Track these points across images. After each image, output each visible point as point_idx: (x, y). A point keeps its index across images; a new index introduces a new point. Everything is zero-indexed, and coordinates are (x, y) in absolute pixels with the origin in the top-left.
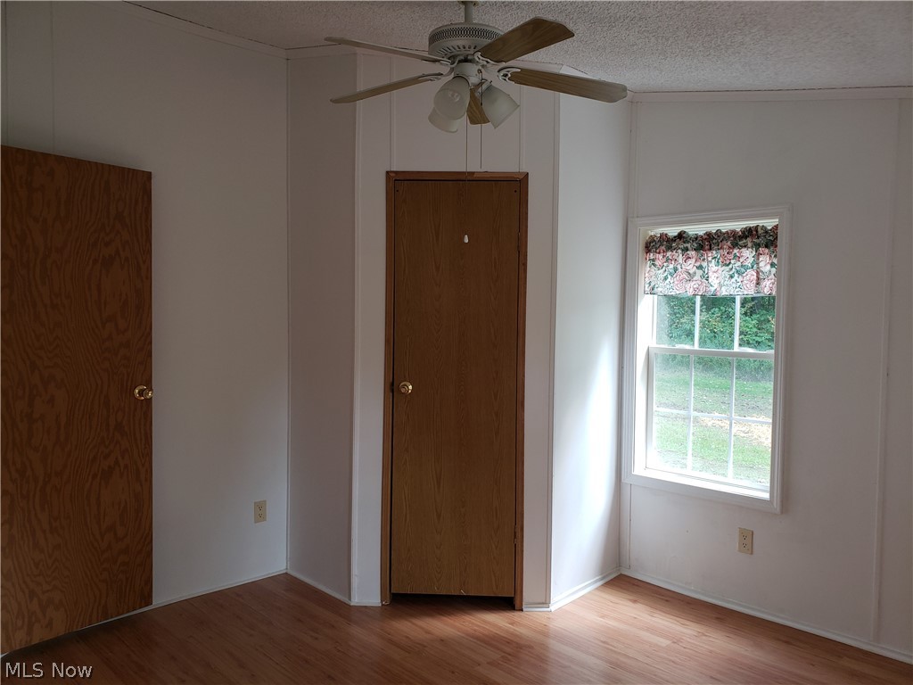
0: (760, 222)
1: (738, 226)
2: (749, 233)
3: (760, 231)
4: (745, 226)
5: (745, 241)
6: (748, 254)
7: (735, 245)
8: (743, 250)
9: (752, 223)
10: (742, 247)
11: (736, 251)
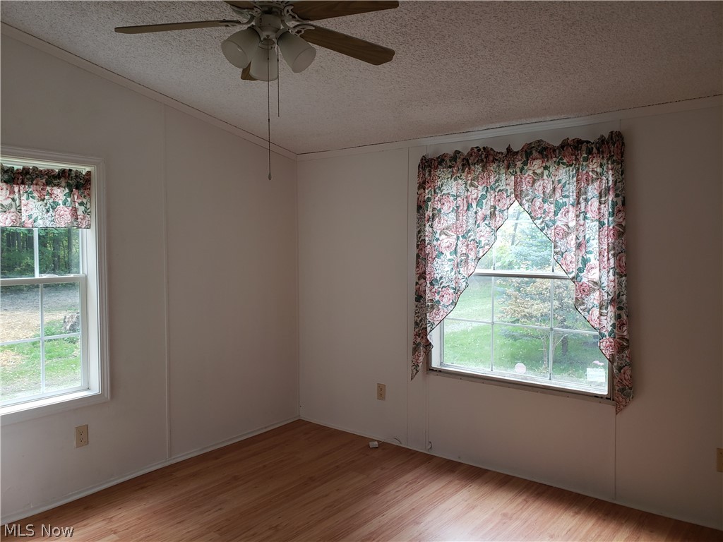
0: (74, 167)
1: (56, 167)
2: (64, 174)
3: (73, 174)
4: (61, 168)
5: (58, 181)
6: (59, 193)
7: (48, 183)
8: (55, 188)
9: (67, 166)
10: (55, 185)
11: (48, 188)
